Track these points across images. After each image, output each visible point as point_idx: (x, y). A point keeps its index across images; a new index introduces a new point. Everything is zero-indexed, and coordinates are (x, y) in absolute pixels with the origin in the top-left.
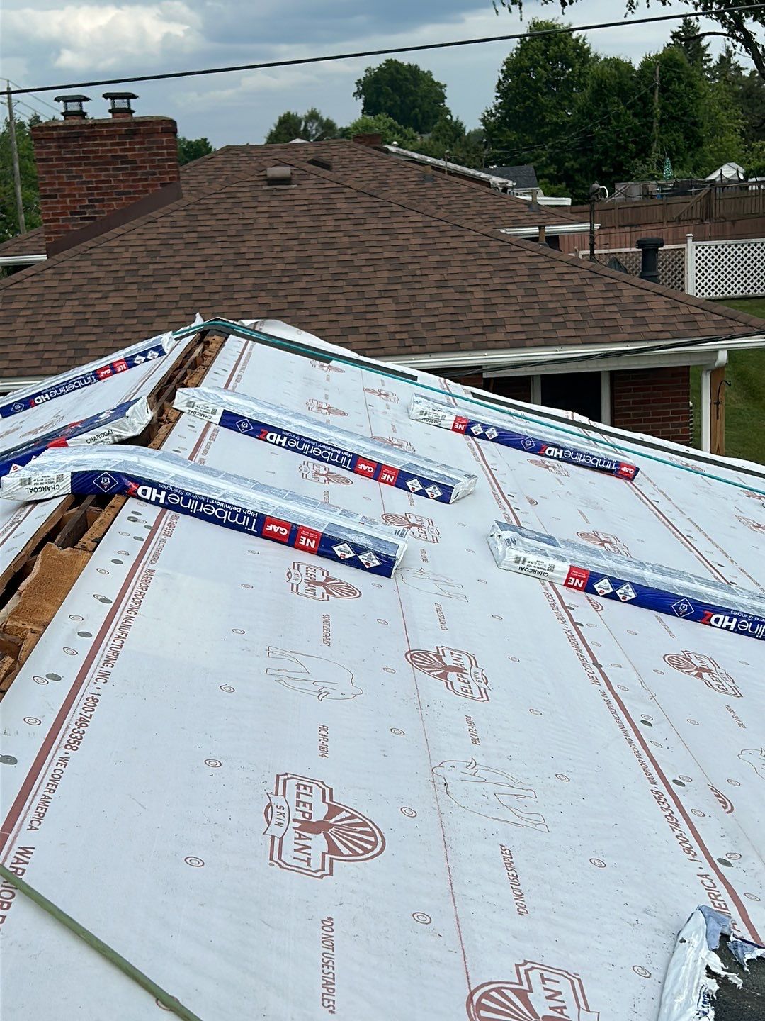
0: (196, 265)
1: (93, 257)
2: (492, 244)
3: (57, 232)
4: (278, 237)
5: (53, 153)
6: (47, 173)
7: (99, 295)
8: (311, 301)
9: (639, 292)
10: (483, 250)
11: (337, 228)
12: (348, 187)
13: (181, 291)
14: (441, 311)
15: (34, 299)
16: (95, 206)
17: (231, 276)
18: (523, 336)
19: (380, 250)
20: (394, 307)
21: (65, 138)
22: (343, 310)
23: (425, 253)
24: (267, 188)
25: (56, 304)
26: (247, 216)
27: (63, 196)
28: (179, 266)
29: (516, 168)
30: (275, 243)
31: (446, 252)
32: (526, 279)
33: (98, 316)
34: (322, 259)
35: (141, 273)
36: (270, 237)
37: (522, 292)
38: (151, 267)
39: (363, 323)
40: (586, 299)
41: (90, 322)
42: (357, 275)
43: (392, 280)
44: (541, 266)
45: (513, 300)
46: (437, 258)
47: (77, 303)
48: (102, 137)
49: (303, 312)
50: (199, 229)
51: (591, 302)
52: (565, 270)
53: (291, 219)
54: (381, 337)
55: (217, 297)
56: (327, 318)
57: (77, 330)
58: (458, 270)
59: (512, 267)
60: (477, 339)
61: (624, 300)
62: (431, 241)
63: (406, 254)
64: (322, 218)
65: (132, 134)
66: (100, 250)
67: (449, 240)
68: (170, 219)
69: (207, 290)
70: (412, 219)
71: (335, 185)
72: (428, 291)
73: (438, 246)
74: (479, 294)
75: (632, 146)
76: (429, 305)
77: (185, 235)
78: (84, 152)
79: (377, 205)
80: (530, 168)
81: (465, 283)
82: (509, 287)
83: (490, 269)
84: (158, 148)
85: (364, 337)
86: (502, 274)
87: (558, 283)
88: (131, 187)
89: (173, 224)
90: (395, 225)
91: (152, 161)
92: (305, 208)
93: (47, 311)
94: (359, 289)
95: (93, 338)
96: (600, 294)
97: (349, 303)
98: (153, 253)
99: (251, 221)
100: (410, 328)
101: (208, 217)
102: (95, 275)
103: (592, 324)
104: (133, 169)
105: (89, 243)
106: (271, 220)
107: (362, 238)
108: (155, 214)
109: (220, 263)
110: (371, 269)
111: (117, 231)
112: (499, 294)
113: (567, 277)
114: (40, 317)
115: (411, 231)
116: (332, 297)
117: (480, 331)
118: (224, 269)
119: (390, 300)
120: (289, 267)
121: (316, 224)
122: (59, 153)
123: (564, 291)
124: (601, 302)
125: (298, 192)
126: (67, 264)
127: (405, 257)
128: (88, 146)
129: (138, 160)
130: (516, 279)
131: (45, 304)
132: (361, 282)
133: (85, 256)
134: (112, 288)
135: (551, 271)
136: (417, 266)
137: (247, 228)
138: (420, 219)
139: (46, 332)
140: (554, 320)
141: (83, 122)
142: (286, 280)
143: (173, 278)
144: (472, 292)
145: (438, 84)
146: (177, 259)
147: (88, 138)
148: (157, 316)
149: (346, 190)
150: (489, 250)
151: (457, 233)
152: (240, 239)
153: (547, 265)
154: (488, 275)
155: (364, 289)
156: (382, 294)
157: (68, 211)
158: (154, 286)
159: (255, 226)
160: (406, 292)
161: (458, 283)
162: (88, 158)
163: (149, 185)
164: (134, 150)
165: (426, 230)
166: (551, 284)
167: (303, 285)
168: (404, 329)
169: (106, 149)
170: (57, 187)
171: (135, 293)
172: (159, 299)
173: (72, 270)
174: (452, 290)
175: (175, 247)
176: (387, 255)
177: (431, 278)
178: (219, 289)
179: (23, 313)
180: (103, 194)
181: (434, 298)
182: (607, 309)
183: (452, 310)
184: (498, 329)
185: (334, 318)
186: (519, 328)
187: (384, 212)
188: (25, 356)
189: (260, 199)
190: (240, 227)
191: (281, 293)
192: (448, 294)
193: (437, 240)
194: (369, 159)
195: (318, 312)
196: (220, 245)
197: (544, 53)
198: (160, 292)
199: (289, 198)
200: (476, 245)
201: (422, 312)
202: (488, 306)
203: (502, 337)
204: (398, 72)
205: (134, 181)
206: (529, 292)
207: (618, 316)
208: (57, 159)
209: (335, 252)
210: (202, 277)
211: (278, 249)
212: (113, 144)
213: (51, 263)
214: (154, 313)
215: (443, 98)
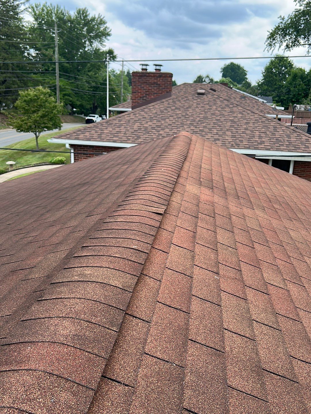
0: (174, 116)
1: (145, 111)
2: (263, 119)
3: (135, 103)
4: (199, 110)
5: (137, 80)
6: (135, 85)
7: (145, 122)
8: (206, 130)
9: (307, 138)
10: (260, 120)
11: (216, 109)
12: (221, 98)
13: (168, 123)
14: (245, 137)
15: (127, 121)
16: (146, 96)
17: (184, 120)
18: (270, 147)
19: (229, 117)
20: (231, 134)
21: (141, 76)
22: (215, 133)
23: (242, 119)
24: (197, 96)
25: (133, 123)
26: (190, 103)
27: (138, 93)
28: (169, 116)
29: (267, 97)
30: (197, 112)
31: (249, 120)
32: (273, 130)
33: (144, 128)
34: (211, 118)
35: (158, 117)
36: (196, 110)
37: (271, 134)
38: (161, 115)
39: (221, 138)
40: (291, 138)
41: (142, 130)
42: (221, 124)
43: (231, 126)
44: (278, 127)
45: (268, 136)
46: (246, 121)
47: (139, 123)
48: (152, 77)
49: (204, 133)
50: (176, 106)
51: (292, 139)
52: (285, 129)
53: (203, 105)
54: (226, 142)
55: (179, 126)
56: (210, 135)
57: (138, 131)
58: (252, 125)
59: (268, 126)
60: (255, 146)
61: (302, 140)
62: (244, 116)
63: (236, 119)
64: (212, 106)
65: (160, 76)
66: (147, 109)
67: (250, 116)
68: (168, 102)
69: (176, 124)
70: (239, 109)
71: (217, 97)
72: (242, 131)
73: (246, 118)
74: (257, 133)
75: (303, 94)
76: (241, 135)
77: (172, 107)
78: (146, 80)
79: (229, 104)
80: (271, 98)
81: (254, 129)
82: (267, 132)
83: (262, 126)
84: (167, 81)
85: (221, 142)
86: (265, 128)
87: (282, 133)
88: (158, 92)
89: (169, 104)
90: (234, 110)
91: (165, 85)
92: (207, 103)
93: (130, 125)
94: (221, 128)
95: (142, 134)
96: (295, 137)
97: (218, 132)
98: (162, 112)
99: (191, 105)
100: (235, 141)
101: (179, 103)
102: (145, 116)
103: (292, 146)
104: (159, 87)
105: (144, 107)
106: (197, 105)
107: (223, 113)
108: (164, 100)
109: (181, 116)
110: (225, 122)
111: (152, 104)
112: (264, 134)
113: (285, 131)
114: (128, 127)
115: (238, 112)
116: (213, 129)
117: (257, 144)
118: (182, 118)
119: (230, 132)
120: (201, 119)
121: (210, 108)
122: (139, 80)
123: (284, 135)
124: (295, 140)
125: (206, 98)
126: (137, 112)
127: (236, 120)
128: (147, 79)
129: (161, 84)
130: (269, 130)
131: (130, 123)
132: (222, 126)
133: (143, 111)
134: (149, 120)
135: (281, 129)
136: (239, 123)
137: (190, 107)
138: (242, 109)
139: (130, 131)
140: (280, 143)
141: (147, 72)
142: (199, 123)
143: (167, 119)
144: (255, 132)
145: (245, 71)
146: (169, 114)
147: (147, 77)
148: (161, 130)
149: (220, 98)
150: (262, 120)
151: (253, 114)
152: (187, 110)
153: (280, 127)
154: (261, 128)
155: (222, 128)
156: (228, 130)
157: (139, 97)
158: (161, 121)
159: (192, 107)
160: (235, 130)
161: (252, 129)
162: (146, 82)
163: (163, 92)
164: (160, 81)
165: (243, 112)
166: (280, 132)
167: (204, 125)
168: (233, 141)
169: (152, 80)
170: (137, 90)
171: (156, 122)
172: (162, 125)
173: (138, 114)
174: (249, 131)
175: (168, 110)
176: (230, 119)
177: (243, 127)
178: (180, 124)
179: (124, 125)
180: (149, 93)
181: (243, 133)
182: (297, 142)
183: (249, 137)
184: (262, 144)
185: (213, 135)
186: (269, 145)
187: (231, 106)
188: (123, 137)
189: (195, 99)
190: (188, 106)
191: (198, 127)
192: (248, 132)
193: (246, 116)
194: (226, 90)
195: (208, 133)
196: (181, 111)
197: (278, 64)
198: (163, 123)
199: (203, 99)
200: (258, 118)
201: (239, 137)
202: (260, 137)
203: (263, 146)
204: (234, 66)
205: (159, 90)
206: (273, 134)
207: (300, 144)
208: (138, 82)
209: (215, 116)
210: (175, 120)
211: (198, 114)
212: (154, 79)
213: (133, 111)
214: (160, 129)
215: (246, 74)
